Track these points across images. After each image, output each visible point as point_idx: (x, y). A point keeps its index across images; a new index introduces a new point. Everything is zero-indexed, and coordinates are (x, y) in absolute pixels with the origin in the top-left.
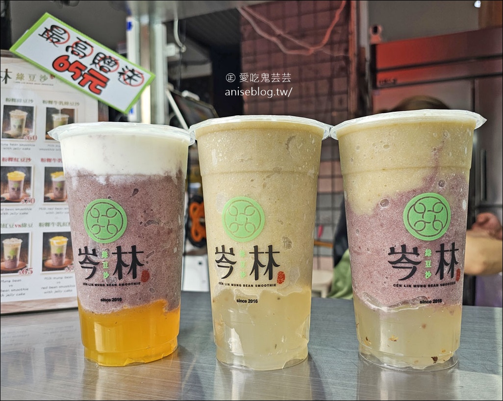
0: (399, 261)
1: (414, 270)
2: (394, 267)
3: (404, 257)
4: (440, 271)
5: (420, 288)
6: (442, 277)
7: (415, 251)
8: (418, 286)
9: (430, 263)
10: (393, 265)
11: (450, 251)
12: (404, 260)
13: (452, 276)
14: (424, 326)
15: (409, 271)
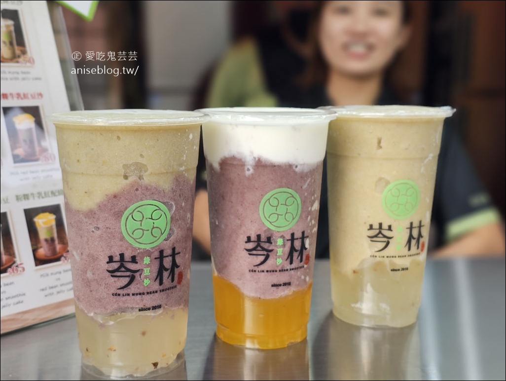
0: (117, 270)
1: (132, 279)
2: (112, 276)
3: (122, 266)
4: (159, 278)
5: (138, 296)
6: (161, 283)
7: (134, 260)
8: (137, 294)
9: (148, 270)
10: (113, 274)
11: (170, 256)
12: (123, 269)
13: (173, 280)
14: (144, 334)
15: (127, 280)
